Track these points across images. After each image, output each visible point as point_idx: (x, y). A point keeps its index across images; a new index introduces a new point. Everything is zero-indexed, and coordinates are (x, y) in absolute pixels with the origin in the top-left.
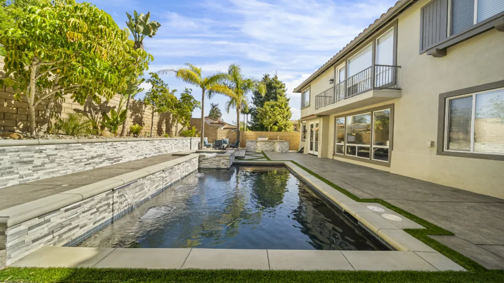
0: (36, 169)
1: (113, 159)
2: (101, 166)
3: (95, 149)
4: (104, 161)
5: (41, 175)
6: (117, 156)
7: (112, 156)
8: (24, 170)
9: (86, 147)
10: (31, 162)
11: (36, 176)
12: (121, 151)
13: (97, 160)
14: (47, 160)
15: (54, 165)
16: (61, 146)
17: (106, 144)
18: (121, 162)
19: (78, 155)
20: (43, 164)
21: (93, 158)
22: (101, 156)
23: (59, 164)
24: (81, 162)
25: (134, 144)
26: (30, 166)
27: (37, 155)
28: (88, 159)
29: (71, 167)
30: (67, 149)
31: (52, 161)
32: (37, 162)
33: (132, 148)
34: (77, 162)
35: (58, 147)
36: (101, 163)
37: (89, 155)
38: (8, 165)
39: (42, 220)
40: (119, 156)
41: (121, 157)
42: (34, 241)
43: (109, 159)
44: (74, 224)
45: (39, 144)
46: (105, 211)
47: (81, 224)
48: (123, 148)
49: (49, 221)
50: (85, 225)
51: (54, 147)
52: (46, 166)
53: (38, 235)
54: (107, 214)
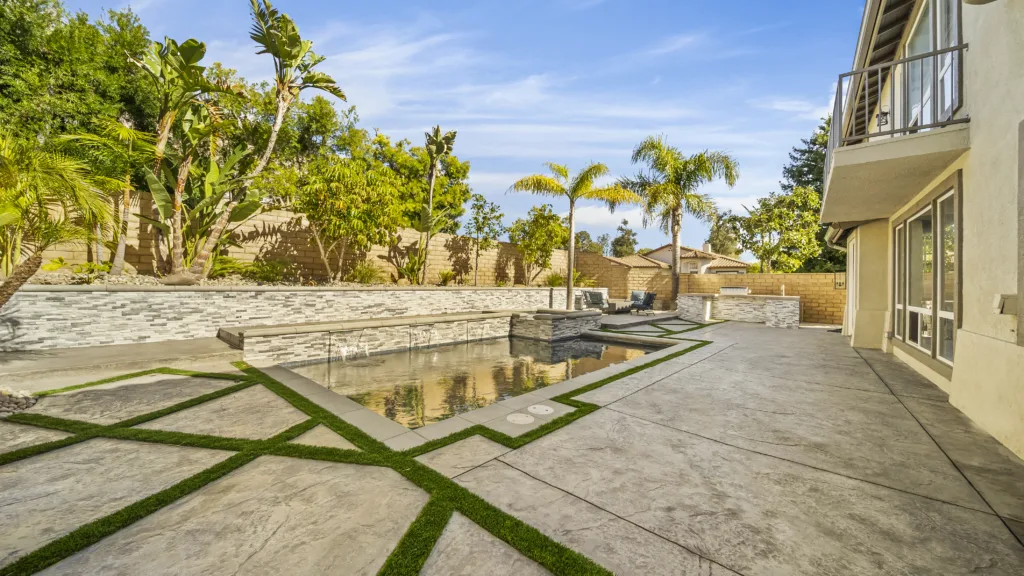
0: (318, 312)
1: (394, 310)
2: (379, 316)
3: (373, 297)
4: (383, 311)
5: (321, 317)
6: (400, 307)
7: (394, 307)
8: (308, 311)
9: (363, 295)
10: (314, 305)
11: (317, 318)
12: (405, 302)
13: (374, 309)
14: (326, 305)
15: (331, 310)
16: (339, 293)
17: (385, 293)
18: (405, 314)
19: (354, 302)
20: (323, 309)
21: (370, 307)
22: (380, 305)
23: (336, 310)
24: (357, 310)
25: (425, 294)
26: (313, 309)
27: (319, 300)
28: (365, 308)
29: (348, 314)
30: (343, 296)
31: (331, 307)
32: (319, 306)
33: (421, 298)
34: (354, 309)
35: (336, 293)
36: (379, 313)
37: (366, 303)
38: (298, 306)
39: (265, 339)
40: (404, 307)
41: (406, 309)
42: (260, 352)
43: (389, 310)
44: (289, 350)
45: (320, 291)
46: (321, 349)
47: (296, 353)
48: (408, 298)
49: (270, 341)
50: (299, 355)
51: (332, 293)
52: (326, 310)
53: (262, 349)
54: (322, 353)
